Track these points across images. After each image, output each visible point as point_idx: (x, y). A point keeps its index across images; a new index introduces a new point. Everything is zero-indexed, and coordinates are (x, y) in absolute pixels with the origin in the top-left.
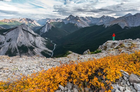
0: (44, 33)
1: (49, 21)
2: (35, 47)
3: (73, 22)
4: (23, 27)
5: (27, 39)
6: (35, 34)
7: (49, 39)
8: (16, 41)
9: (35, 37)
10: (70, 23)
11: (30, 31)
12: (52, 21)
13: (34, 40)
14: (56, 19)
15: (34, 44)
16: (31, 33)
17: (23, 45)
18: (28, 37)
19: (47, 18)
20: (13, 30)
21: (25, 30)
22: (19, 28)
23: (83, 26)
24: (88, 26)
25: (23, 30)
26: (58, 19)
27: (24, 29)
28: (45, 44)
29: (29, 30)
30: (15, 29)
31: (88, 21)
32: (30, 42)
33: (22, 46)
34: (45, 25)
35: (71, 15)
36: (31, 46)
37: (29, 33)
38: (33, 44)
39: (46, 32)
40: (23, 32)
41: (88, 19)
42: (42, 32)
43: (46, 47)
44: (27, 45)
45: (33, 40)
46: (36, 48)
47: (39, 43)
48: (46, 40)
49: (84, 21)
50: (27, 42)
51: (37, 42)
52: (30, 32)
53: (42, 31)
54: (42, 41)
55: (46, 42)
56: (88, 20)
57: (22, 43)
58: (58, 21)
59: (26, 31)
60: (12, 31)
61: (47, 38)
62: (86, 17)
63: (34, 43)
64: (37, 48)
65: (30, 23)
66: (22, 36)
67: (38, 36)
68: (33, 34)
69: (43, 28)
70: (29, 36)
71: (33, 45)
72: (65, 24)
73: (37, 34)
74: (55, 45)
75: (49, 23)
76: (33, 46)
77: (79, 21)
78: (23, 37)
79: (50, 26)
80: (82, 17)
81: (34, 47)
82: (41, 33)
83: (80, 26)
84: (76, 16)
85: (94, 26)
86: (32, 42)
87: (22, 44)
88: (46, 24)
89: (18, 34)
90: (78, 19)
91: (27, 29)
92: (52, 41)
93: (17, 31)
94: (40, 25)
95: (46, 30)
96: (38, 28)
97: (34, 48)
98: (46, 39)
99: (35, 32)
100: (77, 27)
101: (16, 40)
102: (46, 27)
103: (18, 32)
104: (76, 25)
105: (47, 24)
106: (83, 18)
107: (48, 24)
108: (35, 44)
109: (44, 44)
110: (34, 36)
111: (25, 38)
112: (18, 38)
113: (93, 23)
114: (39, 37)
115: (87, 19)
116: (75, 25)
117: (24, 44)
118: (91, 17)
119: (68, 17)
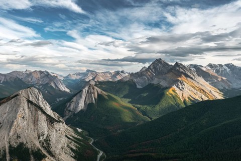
0: (74, 114)
1: (93, 79)
2: (47, 154)
3: (163, 84)
4: (30, 95)
5: (32, 127)
6: (52, 116)
7: (85, 133)
8: (10, 132)
9: (52, 123)
10: (153, 84)
11: (42, 106)
12: (101, 79)
13: (48, 132)
14: (112, 71)
15: (47, 143)
16: (44, 112)
17: (21, 144)
18: (36, 121)
19: (88, 71)
20: (9, 102)
21: (32, 103)
22: (22, 96)
23: (197, 97)
24: (219, 96)
25: (29, 101)
26: (118, 73)
27: (31, 99)
28: (74, 148)
29: (41, 104)
30: (13, 99)
31: (217, 78)
32: (39, 138)
33: (18, 146)
34: (81, 91)
35: (159, 61)
36: (39, 150)
37: (40, 112)
38: (45, 144)
39: (82, 111)
40: (29, 108)
41: (217, 72)
42: (70, 111)
43: (74, 157)
44: (29, 146)
45: (46, 132)
46: (49, 156)
47: (58, 141)
48: (76, 136)
49: (201, 80)
50: (32, 138)
51: (53, 138)
52: (43, 108)
53: (72, 107)
54: (66, 136)
55: (76, 141)
56: (216, 75)
57: (20, 137)
58: (119, 78)
59: (35, 105)
60: (6, 104)
61: (80, 130)
62: (210, 65)
63: (47, 141)
64: (52, 159)
65: (47, 84)
66: (23, 118)
67: (59, 122)
68: (47, 115)
69: (74, 99)
70: (38, 120)
71: (43, 147)
72: (138, 87)
73: (57, 115)
74: (101, 153)
75: (93, 83)
76: (42, 149)
77: (183, 78)
78: (26, 122)
79: (94, 93)
80: (195, 66)
81: (44, 152)
82: (67, 112)
83: (186, 95)
84: (173, 64)
86: (41, 139)
87: (20, 140)
88: (84, 87)
89: (16, 112)
90: (179, 74)
91: (38, 100)
92: (93, 140)
93: (16, 103)
94: (68, 90)
95: (81, 105)
96: (61, 99)
97: (44, 156)
98: (77, 132)
99: (53, 109)
100: (174, 98)
101: (11, 127)
102: (84, 97)
103: (19, 106)
104: (174, 91)
105: (87, 88)
106: (197, 68)
107: (89, 88)
108: (49, 144)
109: (71, 149)
110: (51, 121)
111: (28, 124)
112: (15, 123)
114: (61, 123)
115: (212, 72)
116: (171, 91)
117: (25, 142)
118: (227, 65)
119: (149, 67)
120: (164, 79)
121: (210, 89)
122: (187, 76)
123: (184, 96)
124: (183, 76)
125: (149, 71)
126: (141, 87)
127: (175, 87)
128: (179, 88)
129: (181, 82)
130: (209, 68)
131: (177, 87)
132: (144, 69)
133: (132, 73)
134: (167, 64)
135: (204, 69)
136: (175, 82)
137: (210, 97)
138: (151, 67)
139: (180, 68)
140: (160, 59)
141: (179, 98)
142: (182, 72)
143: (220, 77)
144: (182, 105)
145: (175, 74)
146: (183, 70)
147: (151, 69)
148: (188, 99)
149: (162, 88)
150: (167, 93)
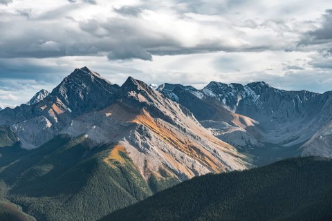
3: (93, 134)
10: (67, 139)
23: (182, 169)
24: (235, 163)
35: (82, 75)
41: (231, 102)
49: (191, 123)
62: (214, 86)
72: (27, 145)
77: (144, 120)
83: (154, 164)
85: (287, 162)
90: (137, 108)
100: (125, 173)
104: (123, 154)
106: (181, 93)
113: (273, 137)
116: (114, 154)
119: (56, 91)
120: (98, 123)
121: (213, 146)
122: (156, 113)
123: (150, 165)
124: (148, 114)
125: (55, 101)
126: (33, 147)
127: (125, 144)
128: (136, 146)
129: (140, 131)
130: (211, 94)
131: (133, 143)
132: (41, 97)
133: (8, 109)
134: (103, 81)
135: (199, 96)
136: (127, 130)
137: (213, 167)
138: (62, 91)
139: (138, 92)
140: (85, 69)
141: (137, 173)
142: (144, 104)
143: (237, 116)
144: (144, 189)
145: (127, 109)
146: (147, 97)
147: (60, 97)
148: (159, 175)
149: (91, 147)
150: (106, 160)
